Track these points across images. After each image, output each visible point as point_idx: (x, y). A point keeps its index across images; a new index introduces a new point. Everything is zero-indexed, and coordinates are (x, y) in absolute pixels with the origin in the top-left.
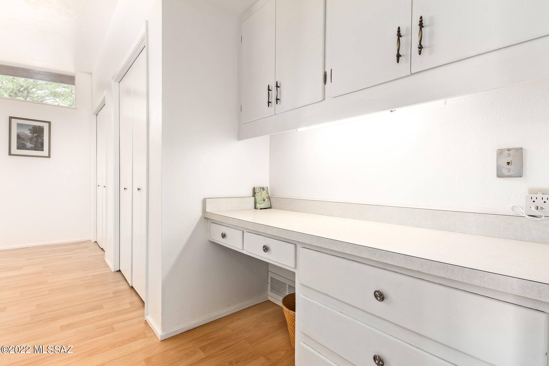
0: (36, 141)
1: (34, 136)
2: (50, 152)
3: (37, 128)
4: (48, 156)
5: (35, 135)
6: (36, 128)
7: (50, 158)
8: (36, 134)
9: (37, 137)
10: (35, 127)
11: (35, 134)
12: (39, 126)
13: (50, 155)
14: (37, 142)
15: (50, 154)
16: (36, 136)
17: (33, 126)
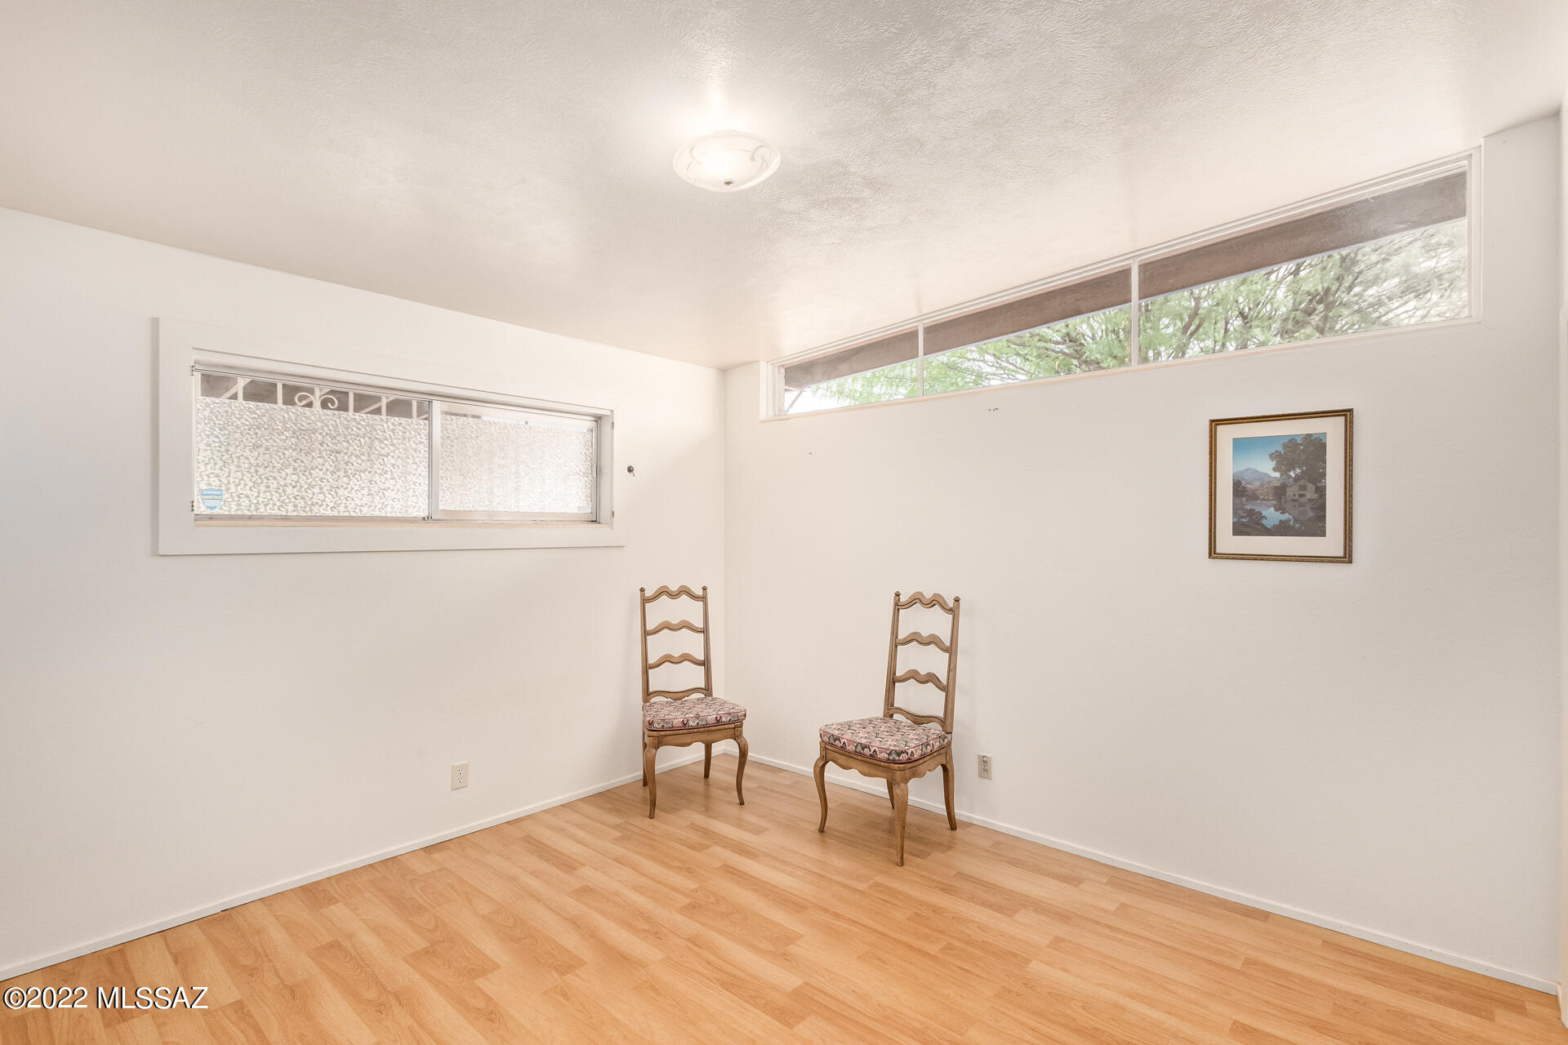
0: (1297, 497)
1: (1291, 477)
2: (1351, 540)
3: (1301, 444)
4: (1342, 554)
5: (1292, 474)
6: (1297, 445)
7: (1351, 562)
8: (1298, 471)
9: (1302, 482)
10: (1291, 443)
11: (1294, 469)
12: (1309, 435)
13: (1351, 551)
14: (1302, 500)
15: (1351, 546)
16: (1297, 479)
17: (1286, 441)
